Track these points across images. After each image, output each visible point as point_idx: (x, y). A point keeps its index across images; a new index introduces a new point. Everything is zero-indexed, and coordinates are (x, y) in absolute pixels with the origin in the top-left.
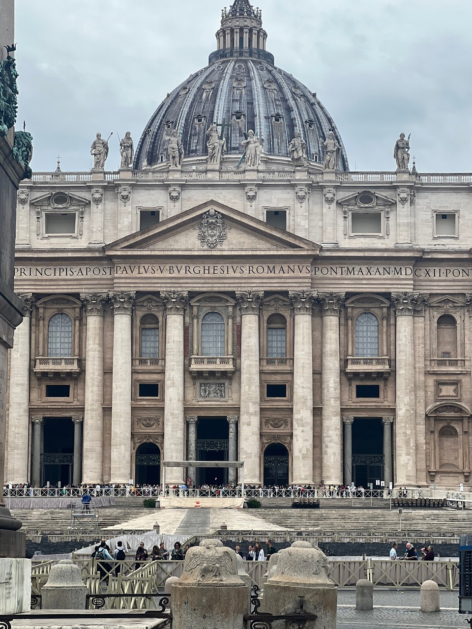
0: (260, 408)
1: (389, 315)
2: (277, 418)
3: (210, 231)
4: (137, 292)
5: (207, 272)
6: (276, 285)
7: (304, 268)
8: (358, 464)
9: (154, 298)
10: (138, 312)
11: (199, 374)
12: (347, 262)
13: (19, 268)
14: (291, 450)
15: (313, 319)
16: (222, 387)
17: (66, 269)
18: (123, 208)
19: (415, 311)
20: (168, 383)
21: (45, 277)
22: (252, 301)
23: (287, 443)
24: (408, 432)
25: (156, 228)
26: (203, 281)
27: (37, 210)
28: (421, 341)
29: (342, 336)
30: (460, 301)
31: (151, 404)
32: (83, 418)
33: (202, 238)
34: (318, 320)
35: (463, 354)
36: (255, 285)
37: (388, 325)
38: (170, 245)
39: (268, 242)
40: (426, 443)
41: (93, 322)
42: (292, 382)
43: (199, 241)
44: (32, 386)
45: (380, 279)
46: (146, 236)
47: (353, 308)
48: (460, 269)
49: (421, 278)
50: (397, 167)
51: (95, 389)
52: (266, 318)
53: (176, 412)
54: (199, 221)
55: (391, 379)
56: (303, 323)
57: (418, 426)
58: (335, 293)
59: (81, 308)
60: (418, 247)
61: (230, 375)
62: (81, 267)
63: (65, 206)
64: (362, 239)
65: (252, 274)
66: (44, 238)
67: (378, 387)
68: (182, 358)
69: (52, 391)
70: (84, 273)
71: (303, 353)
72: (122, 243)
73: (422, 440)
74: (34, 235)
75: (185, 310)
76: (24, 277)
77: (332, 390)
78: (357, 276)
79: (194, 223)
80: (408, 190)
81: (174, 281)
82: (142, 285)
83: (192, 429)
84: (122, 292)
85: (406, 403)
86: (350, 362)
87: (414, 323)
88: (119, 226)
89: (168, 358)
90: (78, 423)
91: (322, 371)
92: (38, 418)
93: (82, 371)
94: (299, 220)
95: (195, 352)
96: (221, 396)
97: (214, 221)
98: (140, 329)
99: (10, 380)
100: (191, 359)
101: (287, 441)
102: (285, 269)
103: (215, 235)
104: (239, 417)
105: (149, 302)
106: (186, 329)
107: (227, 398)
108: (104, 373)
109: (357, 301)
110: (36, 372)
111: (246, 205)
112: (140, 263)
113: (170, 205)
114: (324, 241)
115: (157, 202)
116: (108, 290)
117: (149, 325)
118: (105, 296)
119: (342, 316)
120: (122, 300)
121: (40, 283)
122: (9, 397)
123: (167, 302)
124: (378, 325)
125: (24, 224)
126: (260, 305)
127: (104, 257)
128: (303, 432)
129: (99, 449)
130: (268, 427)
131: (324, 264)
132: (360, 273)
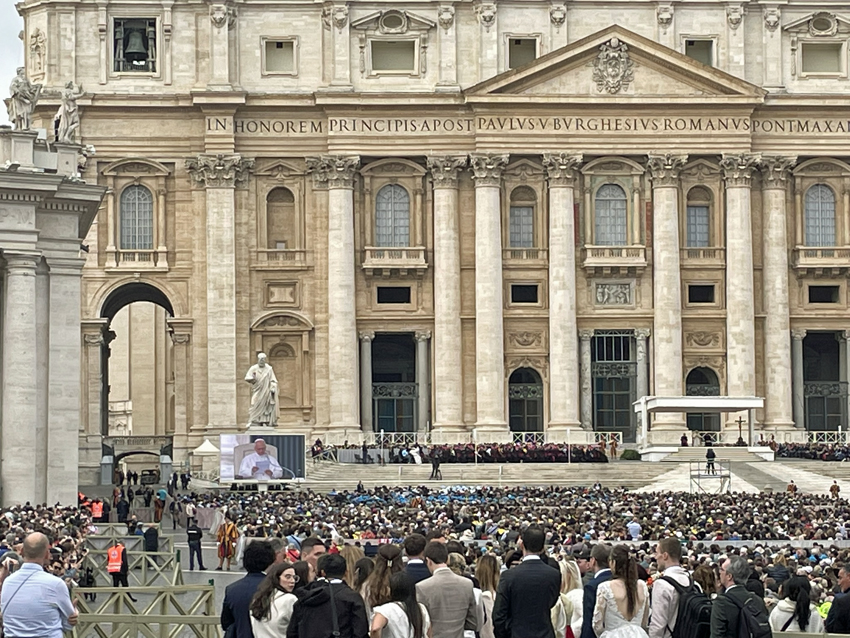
0: (682, 319)
2: (704, 333)
3: (610, 70)
4: (511, 155)
5: (606, 127)
6: (702, 146)
7: (742, 122)
8: (811, 395)
9: (531, 163)
10: (507, 184)
11: (598, 270)
12: (799, 113)
13: (338, 119)
14: (724, 376)
15: (753, 194)
16: (626, 289)
17: (406, 122)
18: (485, 35)
20: (554, 283)
21: (374, 133)
22: (671, 170)
23: (717, 367)
25: (537, 64)
26: (602, 140)
27: (360, 36)
29: (789, 217)
31: (532, 313)
32: (432, 334)
33: (600, 79)
34: (757, 194)
36: (673, 146)
38: (555, 89)
39: (691, 85)
42: (724, 281)
43: (595, 84)
44: (359, 288)
45: (844, 138)
47: (802, 177)
52: (685, 193)
54: (595, 54)
56: (738, 198)
58: (783, 157)
59: (424, 178)
61: (640, 272)
62: (427, 119)
63: (399, 31)
64: (817, 82)
65: (669, 132)
66: (370, 77)
67: (836, 288)
68: (572, 248)
69: (387, 295)
70: (432, 127)
71: (742, 240)
72: (489, 86)
74: (357, 72)
75: (575, 180)
76: (345, 132)
77: (778, 292)
78: (812, 134)
79: (586, 58)
81: (560, 140)
82: (517, 146)
83: (587, 347)
84: (490, 156)
86: (802, 253)
88: (480, 61)
89: (552, 248)
90: (424, 340)
91: (763, 265)
92: (369, 335)
93: (432, 267)
94: (731, 54)
95: (588, 240)
96: (625, 301)
97: (617, 55)
98: (511, 207)
99: (327, 279)
100: (585, 250)
101: (718, 364)
102: (715, 123)
103: (617, 75)
104: (652, 331)
105: (522, 170)
106: (576, 207)
107: (634, 305)
108: (462, 270)
109: (808, 168)
110: (364, 269)
111: (658, 32)
112: (513, 114)
113: (551, 32)
114: (765, 84)
115: (533, 26)
116: (470, 152)
117: (521, 202)
118: (463, 160)
119: (789, 189)
120: (489, 167)
121: (369, 142)
122: (327, 304)
123: (552, 170)
124: (835, 203)
125: (342, 56)
126: (679, 175)
127: (461, 105)
128: (744, 351)
129: (458, 376)
130: (691, 345)
131: (767, 116)
132: (816, 129)
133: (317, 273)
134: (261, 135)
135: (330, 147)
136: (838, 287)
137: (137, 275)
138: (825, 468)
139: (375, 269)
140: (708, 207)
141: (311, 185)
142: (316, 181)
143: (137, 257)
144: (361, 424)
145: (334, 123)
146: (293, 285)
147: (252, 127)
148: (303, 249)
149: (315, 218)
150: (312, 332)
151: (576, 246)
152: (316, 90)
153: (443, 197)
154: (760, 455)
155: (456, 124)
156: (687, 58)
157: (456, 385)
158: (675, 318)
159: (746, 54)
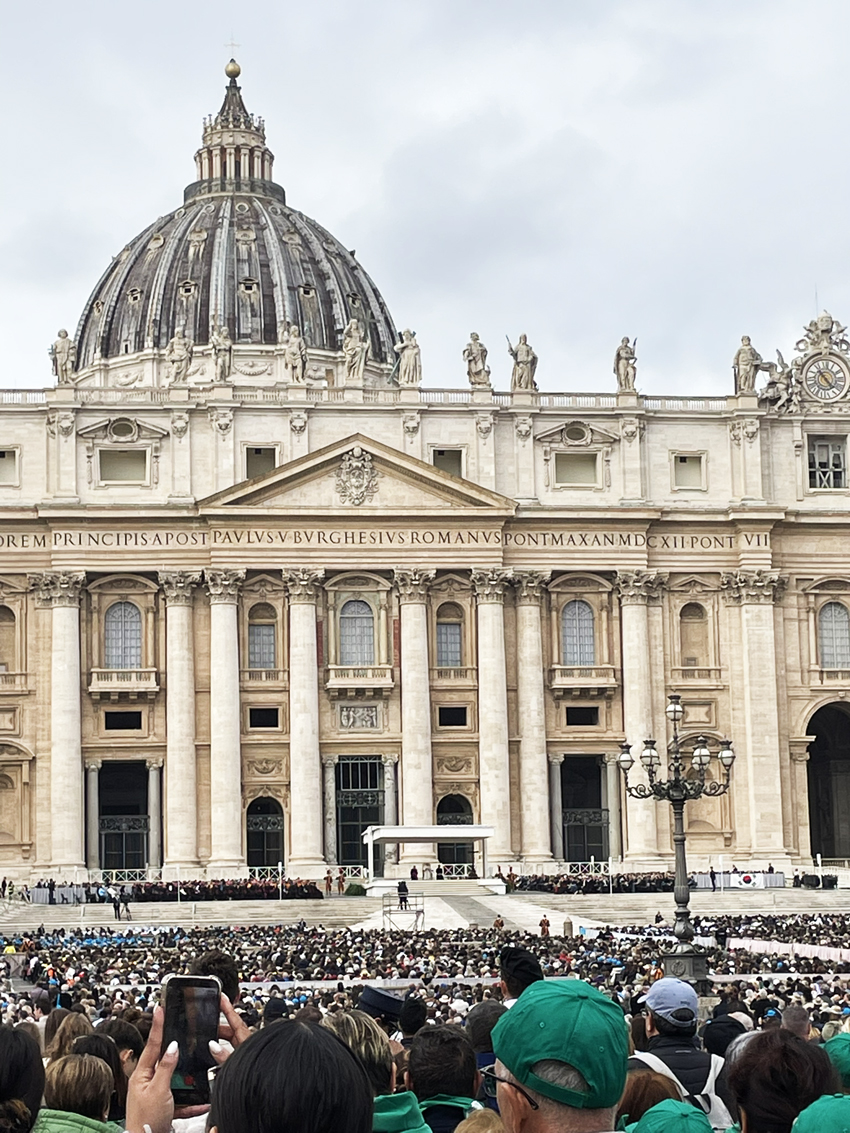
0: (432, 743)
1: (610, 602)
2: (456, 758)
3: (353, 480)
4: (248, 570)
5: (350, 540)
6: (451, 560)
7: (492, 535)
8: (571, 823)
9: (271, 579)
10: (245, 601)
11: (342, 693)
12: (552, 525)
13: (62, 533)
14: (477, 804)
15: (505, 610)
16: (372, 712)
17: (136, 535)
18: (220, 443)
19: (650, 598)
20: (294, 707)
21: (102, 547)
22: (418, 585)
23: (469, 794)
25: (275, 474)
26: (345, 554)
27: (87, 445)
28: (659, 641)
29: (545, 635)
30: (713, 583)
31: (272, 739)
32: (164, 762)
33: (343, 491)
34: (510, 610)
35: (718, 660)
36: (421, 560)
37: (609, 619)
38: (295, 500)
39: (439, 496)
41: (180, 615)
42: (476, 703)
43: (339, 495)
44: (84, 713)
45: (599, 552)
47: (558, 593)
48: (711, 536)
49: (657, 549)
50: (617, 385)
51: (184, 717)
52: (435, 609)
53: (309, 750)
54: (337, 465)
55: (616, 698)
56: (490, 614)
58: (537, 572)
59: (156, 595)
60: (651, 504)
61: (387, 693)
62: (159, 532)
63: (129, 439)
64: (571, 493)
65: (416, 545)
66: (98, 488)
67: (595, 710)
68: (315, 668)
69: (115, 721)
70: (164, 540)
71: (494, 659)
72: (224, 496)
74: (84, 483)
75: (317, 596)
76: (70, 547)
77: (532, 714)
78: (567, 548)
79: (328, 468)
80: (637, 421)
81: (301, 554)
82: (254, 560)
83: (331, 775)
84: (226, 571)
85: (642, 733)
86: (558, 673)
87: (648, 616)
89: (294, 669)
90: (155, 769)
91: (517, 686)
92: (95, 764)
93: (163, 691)
94: (481, 464)
95: (332, 660)
96: (372, 725)
97: (360, 465)
98: (250, 625)
99: (50, 704)
100: (328, 671)
101: (471, 791)
102: (465, 535)
103: (361, 486)
104: (400, 757)
105: (261, 586)
106: (319, 626)
107: (381, 728)
108: (196, 692)
109: (565, 583)
110: (91, 693)
111: (404, 441)
112: (250, 527)
113: (291, 440)
114: (518, 496)
115: (272, 434)
116: (203, 567)
117: (258, 620)
118: (197, 576)
119: (544, 605)
120: (224, 583)
121: (96, 556)
122: (50, 731)
123: (293, 586)
124: (593, 619)
125: (68, 466)
126: (428, 590)
127: (196, 518)
128: (497, 777)
129: (192, 808)
130: (443, 770)
131: (520, 529)
132: (571, 543)
133: (40, 697)
135: (53, 563)
136: (597, 709)
138: (556, 901)
139: (101, 693)
140: (460, 625)
141: (33, 603)
142: (39, 599)
144: (86, 861)
145: (58, 536)
146: (13, 710)
148: (24, 672)
149: (37, 638)
150: (33, 761)
151: (319, 667)
152: (39, 502)
153: (177, 615)
154: (491, 888)
155: (190, 538)
156: (434, 469)
157: (190, 817)
158: (424, 743)
159: (496, 464)
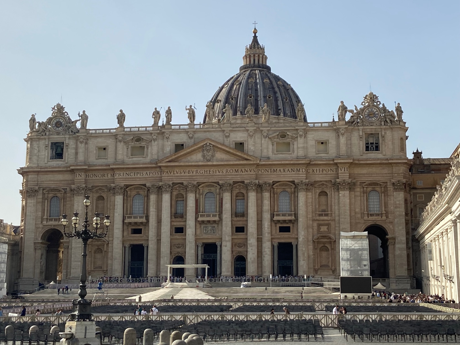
0: (232, 238)
1: (295, 192)
2: (241, 243)
3: (207, 153)
4: (173, 183)
5: (206, 173)
6: (239, 178)
7: (253, 170)
8: (281, 265)
9: (181, 186)
10: (174, 193)
11: (203, 222)
12: (274, 166)
13: (118, 172)
14: (247, 258)
15: (257, 194)
16: (214, 228)
17: (140, 173)
18: (166, 143)
19: (307, 189)
20: (187, 227)
21: (130, 176)
22: (227, 186)
23: (244, 255)
24: (304, 249)
26: (204, 177)
27: (127, 145)
28: (310, 204)
30: (329, 184)
31: (181, 237)
32: (148, 244)
33: (204, 156)
34: (259, 195)
35: (331, 210)
36: (228, 179)
37: (294, 197)
38: (188, 160)
40: (313, 255)
41: (153, 198)
42: (247, 225)
43: (202, 158)
44: (124, 229)
45: (289, 174)
46: (177, 156)
47: (277, 189)
48: (329, 168)
49: (310, 173)
51: (153, 230)
52: (235, 194)
53: (191, 241)
54: (202, 148)
55: (296, 223)
56: (252, 197)
57: (309, 246)
58: (268, 182)
59: (147, 191)
60: (308, 158)
61: (218, 222)
62: (147, 171)
63: (140, 143)
64: (281, 155)
65: (227, 174)
66: (130, 158)
67: (289, 227)
68: (194, 214)
70: (148, 174)
71: (252, 211)
72: (165, 159)
73: (311, 253)
74: (125, 157)
75: (196, 191)
76: (120, 177)
77: (266, 229)
78: (279, 173)
79: (199, 150)
80: (303, 131)
81: (190, 177)
82: (175, 180)
83: (200, 249)
84: (166, 183)
85: (303, 235)
87: (307, 195)
88: (165, 152)
89: (188, 214)
90: (146, 247)
91: (261, 220)
92: (127, 245)
93: (148, 222)
94: (250, 147)
95: (201, 211)
96: (214, 232)
97: (209, 148)
98: (175, 200)
99: (114, 226)
100: (199, 215)
102: (243, 170)
103: (210, 155)
104: (222, 243)
105: (179, 188)
106: (196, 201)
107: (216, 234)
108: (157, 222)
109: (279, 185)
110: (126, 223)
111: (224, 140)
112: (174, 169)
113: (188, 141)
114: (262, 157)
115: (183, 140)
116: (160, 182)
117: (180, 199)
118: (157, 185)
119: (272, 193)
120: (165, 187)
121: (127, 180)
122: (113, 235)
123: (187, 188)
125: (120, 152)
126: (231, 188)
127: (157, 167)
129: (155, 259)
130: (236, 247)
131: (262, 168)
134: (94, 178)
135: (115, 182)
137: (53, 226)
139: (129, 222)
140: (244, 199)
141: (110, 195)
142: (111, 193)
143: (53, 220)
144: (124, 276)
147: (92, 176)
149: (110, 206)
150: (108, 244)
151: (196, 214)
152: (111, 163)
155: (157, 173)
156: (235, 149)
158: (229, 238)
159: (255, 147)
